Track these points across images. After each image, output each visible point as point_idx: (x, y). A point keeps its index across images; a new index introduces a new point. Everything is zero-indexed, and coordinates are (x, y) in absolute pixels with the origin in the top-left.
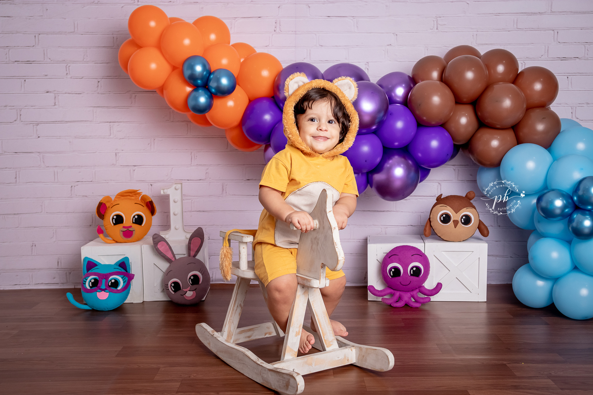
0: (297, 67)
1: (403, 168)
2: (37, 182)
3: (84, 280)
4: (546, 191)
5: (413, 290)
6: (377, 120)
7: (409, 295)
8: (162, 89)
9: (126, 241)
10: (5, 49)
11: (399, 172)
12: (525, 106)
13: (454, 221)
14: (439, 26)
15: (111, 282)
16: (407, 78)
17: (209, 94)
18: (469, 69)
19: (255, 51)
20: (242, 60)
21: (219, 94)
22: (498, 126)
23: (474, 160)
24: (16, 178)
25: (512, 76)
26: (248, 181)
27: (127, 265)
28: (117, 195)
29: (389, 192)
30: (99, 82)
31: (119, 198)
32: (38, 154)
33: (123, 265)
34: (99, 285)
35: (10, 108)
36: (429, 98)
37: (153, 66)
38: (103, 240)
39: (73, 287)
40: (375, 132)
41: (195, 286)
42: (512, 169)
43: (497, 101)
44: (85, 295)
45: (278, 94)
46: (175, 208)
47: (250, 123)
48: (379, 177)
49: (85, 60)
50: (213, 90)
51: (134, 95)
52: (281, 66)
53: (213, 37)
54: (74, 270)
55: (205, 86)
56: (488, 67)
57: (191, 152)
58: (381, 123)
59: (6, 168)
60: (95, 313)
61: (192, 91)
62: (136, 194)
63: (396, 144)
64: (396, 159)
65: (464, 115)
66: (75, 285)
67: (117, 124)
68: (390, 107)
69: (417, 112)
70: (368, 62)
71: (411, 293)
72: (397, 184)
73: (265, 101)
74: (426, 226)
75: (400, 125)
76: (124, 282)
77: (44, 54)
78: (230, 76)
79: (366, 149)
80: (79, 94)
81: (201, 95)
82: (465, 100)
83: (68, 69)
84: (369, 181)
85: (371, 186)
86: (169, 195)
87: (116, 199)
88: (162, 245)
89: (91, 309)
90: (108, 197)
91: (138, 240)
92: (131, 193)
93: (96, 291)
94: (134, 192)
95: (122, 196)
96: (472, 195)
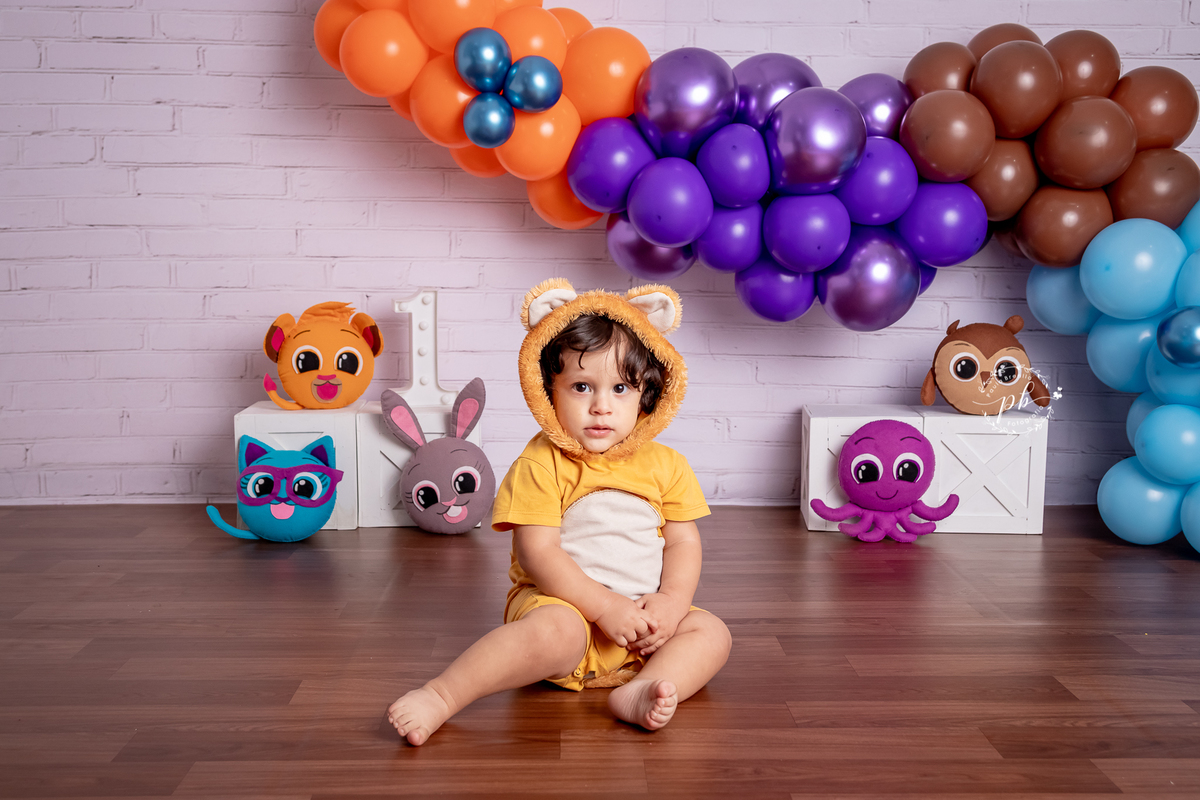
0: (685, 57)
1: (891, 264)
2: (133, 287)
3: (243, 480)
4: (1175, 311)
5: (900, 508)
6: (843, 168)
7: (892, 517)
8: (405, 100)
9: (324, 406)
10: (72, 11)
11: (880, 272)
12: (1134, 145)
13: (982, 374)
15: (300, 486)
16: (897, 85)
17: (508, 106)
18: (1026, 68)
19: (591, 26)
20: (568, 42)
21: (526, 107)
22: (1078, 184)
23: (1028, 251)
24: (90, 277)
25: (1106, 85)
27: (328, 453)
28: (306, 312)
29: (859, 312)
30: (264, 84)
31: (308, 318)
32: (137, 229)
33: (321, 453)
34: (274, 491)
35: (80, 133)
36: (947, 124)
37: (392, 48)
40: (835, 192)
41: (467, 496)
42: (1107, 268)
43: (1081, 133)
44: (244, 511)
45: (644, 109)
46: (421, 341)
47: (585, 170)
48: (838, 283)
49: (236, 39)
50: (516, 99)
51: (335, 113)
52: (647, 56)
54: (206, 468)
55: (501, 90)
56: (1062, 65)
57: (451, 232)
58: (850, 174)
59: (71, 257)
60: (266, 545)
61: (474, 100)
62: (342, 312)
63: (876, 216)
64: (875, 245)
65: (1009, 162)
67: (300, 170)
68: (870, 141)
69: (921, 153)
70: (810, 57)
71: (897, 515)
72: (876, 297)
73: (614, 125)
74: (925, 384)
75: (885, 177)
76: (323, 487)
77: (153, 23)
78: (550, 70)
79: (817, 223)
80: (223, 107)
81: (492, 109)
82: (1013, 131)
83: (201, 55)
84: (819, 292)
85: (823, 301)
86: (410, 314)
87: (304, 321)
88: (400, 414)
89: (256, 538)
90: (288, 316)
91: (347, 404)
92: (333, 309)
93: (269, 502)
94: (340, 307)
95: (315, 315)
96: (1017, 324)
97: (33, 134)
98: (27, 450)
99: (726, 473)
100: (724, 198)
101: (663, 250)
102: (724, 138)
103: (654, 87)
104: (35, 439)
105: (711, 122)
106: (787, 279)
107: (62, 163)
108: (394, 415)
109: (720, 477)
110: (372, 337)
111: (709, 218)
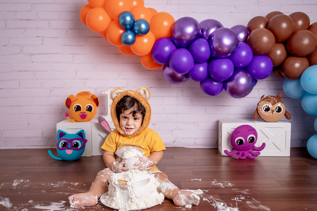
0: (185, 19)
1: (246, 78)
2: (31, 88)
3: (58, 143)
6: (232, 51)
7: (247, 152)
8: (105, 33)
9: (82, 121)
10: (14, 12)
11: (243, 81)
12: (316, 44)
13: (271, 110)
14: (259, 2)
15: (74, 144)
16: (246, 28)
17: (134, 34)
18: (284, 22)
19: (157, 12)
20: (151, 17)
21: (139, 34)
22: (299, 55)
23: (285, 75)
24: (19, 85)
25: (307, 26)
26: (151, 88)
27: (83, 134)
28: (77, 94)
30: (67, 31)
31: (78, 96)
32: (32, 72)
33: (81, 135)
34: (67, 146)
35: (17, 45)
36: (261, 38)
37: (101, 18)
38: (69, 120)
39: (51, 148)
40: (229, 58)
42: (310, 79)
43: (301, 40)
44: (58, 151)
45: (174, 35)
47: (157, 52)
48: (230, 84)
49: (59, 19)
50: (136, 32)
51: (87, 39)
52: (174, 20)
53: (135, 3)
54: (51, 138)
55: (132, 29)
57: (119, 72)
58: (233, 53)
59: (14, 80)
60: (64, 162)
61: (124, 32)
62: (88, 94)
63: (241, 65)
64: (241, 73)
65: (279, 49)
66: (52, 147)
67: (77, 55)
68: (239, 43)
69: (254, 47)
72: (241, 88)
73: (165, 39)
74: (255, 113)
75: (244, 53)
76: (81, 144)
77: (37, 15)
78: (146, 23)
79: (225, 67)
80: (56, 38)
81: (129, 34)
82: (280, 40)
83: (50, 24)
84: (224, 87)
85: (226, 89)
86: (107, 95)
87: (77, 97)
88: (104, 123)
89: (62, 160)
90: (72, 95)
91: (89, 120)
92: (85, 93)
93: (65, 149)
94: (87, 93)
95: (80, 95)
96: (280, 96)
97: (4, 46)
98: (2, 134)
99: (197, 139)
100: (197, 60)
101: (179, 75)
102: (197, 42)
103: (176, 28)
104: (4, 130)
105: (193, 38)
106: (215, 83)
107: (11, 54)
108: (102, 124)
109: (196, 140)
110: (96, 101)
111: (193, 66)
